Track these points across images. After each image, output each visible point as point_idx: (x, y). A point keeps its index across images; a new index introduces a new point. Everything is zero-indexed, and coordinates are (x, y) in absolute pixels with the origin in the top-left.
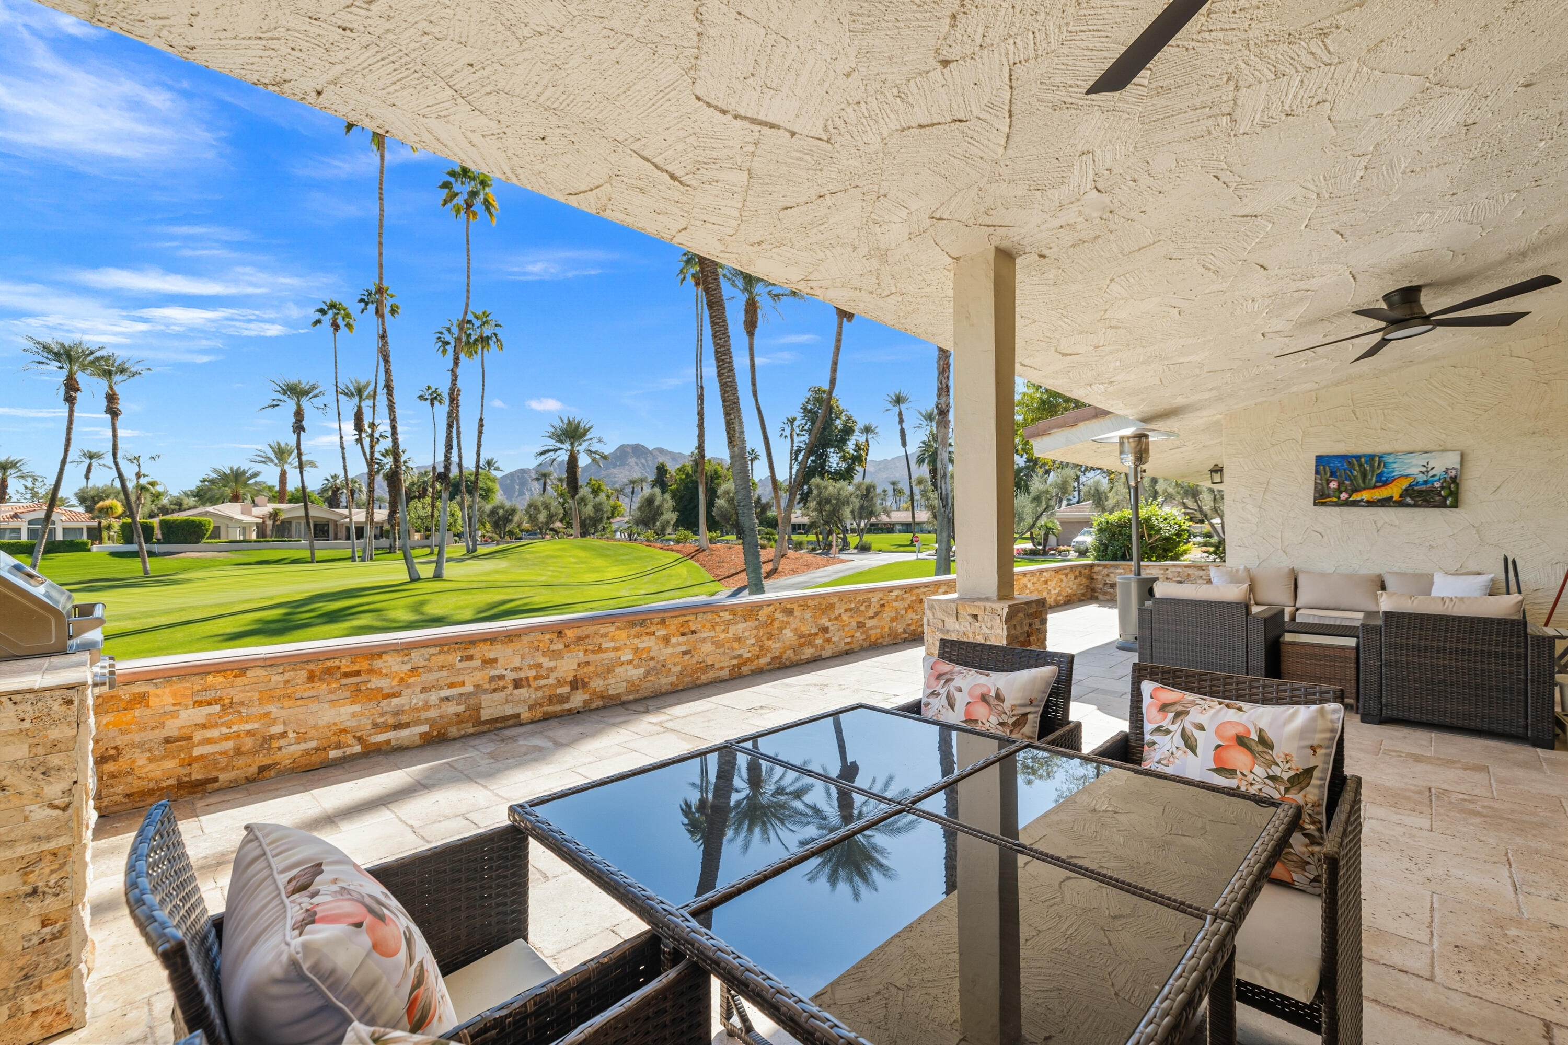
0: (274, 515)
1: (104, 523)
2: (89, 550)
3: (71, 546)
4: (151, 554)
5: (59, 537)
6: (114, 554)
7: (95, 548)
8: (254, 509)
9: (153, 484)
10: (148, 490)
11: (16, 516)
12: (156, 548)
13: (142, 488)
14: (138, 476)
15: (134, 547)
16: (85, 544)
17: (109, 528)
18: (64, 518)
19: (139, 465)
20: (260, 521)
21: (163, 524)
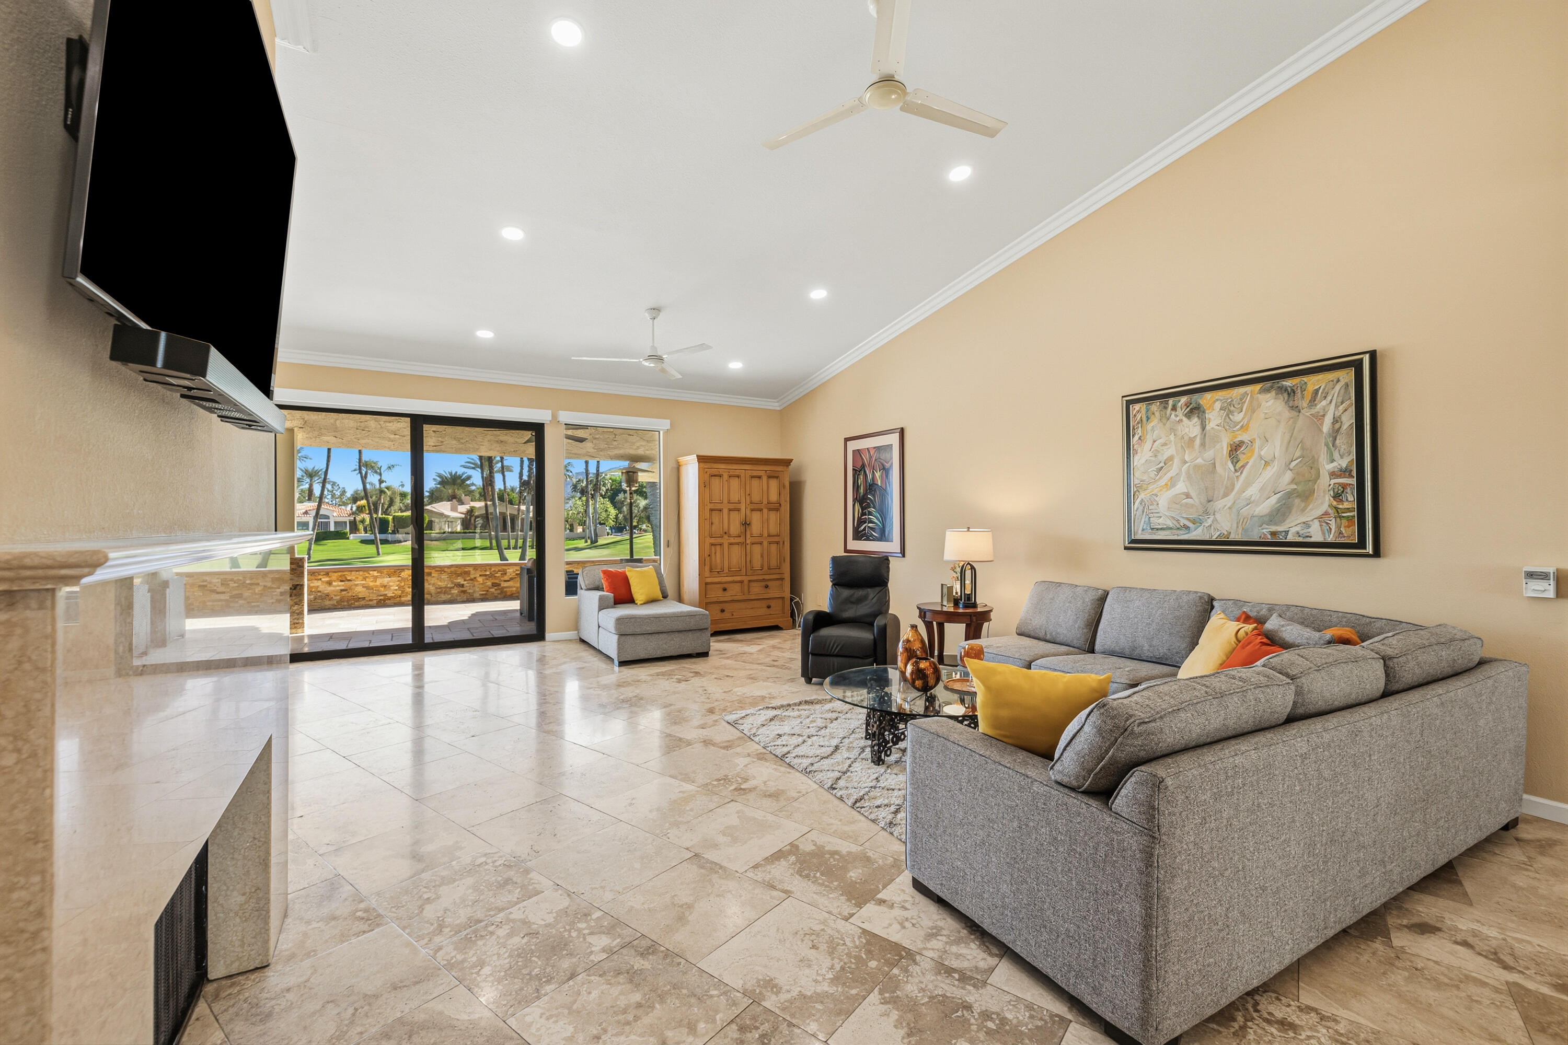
0: (471, 511)
1: (358, 518)
2: (348, 538)
3: (339, 535)
4: (385, 542)
5: (332, 529)
6: (364, 542)
7: (352, 536)
8: (459, 507)
9: (388, 488)
10: (385, 492)
11: (306, 513)
12: (390, 537)
13: (382, 492)
14: (381, 482)
15: (372, 537)
16: (346, 534)
17: (363, 521)
18: (335, 514)
19: (380, 474)
20: (463, 516)
21: (394, 518)
